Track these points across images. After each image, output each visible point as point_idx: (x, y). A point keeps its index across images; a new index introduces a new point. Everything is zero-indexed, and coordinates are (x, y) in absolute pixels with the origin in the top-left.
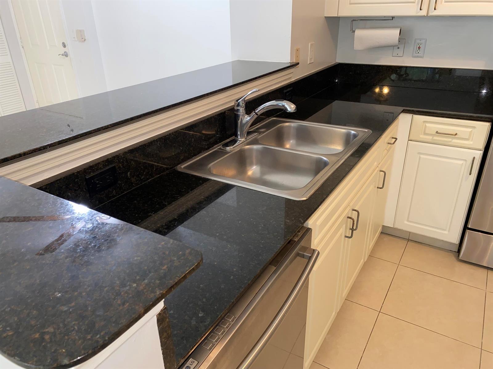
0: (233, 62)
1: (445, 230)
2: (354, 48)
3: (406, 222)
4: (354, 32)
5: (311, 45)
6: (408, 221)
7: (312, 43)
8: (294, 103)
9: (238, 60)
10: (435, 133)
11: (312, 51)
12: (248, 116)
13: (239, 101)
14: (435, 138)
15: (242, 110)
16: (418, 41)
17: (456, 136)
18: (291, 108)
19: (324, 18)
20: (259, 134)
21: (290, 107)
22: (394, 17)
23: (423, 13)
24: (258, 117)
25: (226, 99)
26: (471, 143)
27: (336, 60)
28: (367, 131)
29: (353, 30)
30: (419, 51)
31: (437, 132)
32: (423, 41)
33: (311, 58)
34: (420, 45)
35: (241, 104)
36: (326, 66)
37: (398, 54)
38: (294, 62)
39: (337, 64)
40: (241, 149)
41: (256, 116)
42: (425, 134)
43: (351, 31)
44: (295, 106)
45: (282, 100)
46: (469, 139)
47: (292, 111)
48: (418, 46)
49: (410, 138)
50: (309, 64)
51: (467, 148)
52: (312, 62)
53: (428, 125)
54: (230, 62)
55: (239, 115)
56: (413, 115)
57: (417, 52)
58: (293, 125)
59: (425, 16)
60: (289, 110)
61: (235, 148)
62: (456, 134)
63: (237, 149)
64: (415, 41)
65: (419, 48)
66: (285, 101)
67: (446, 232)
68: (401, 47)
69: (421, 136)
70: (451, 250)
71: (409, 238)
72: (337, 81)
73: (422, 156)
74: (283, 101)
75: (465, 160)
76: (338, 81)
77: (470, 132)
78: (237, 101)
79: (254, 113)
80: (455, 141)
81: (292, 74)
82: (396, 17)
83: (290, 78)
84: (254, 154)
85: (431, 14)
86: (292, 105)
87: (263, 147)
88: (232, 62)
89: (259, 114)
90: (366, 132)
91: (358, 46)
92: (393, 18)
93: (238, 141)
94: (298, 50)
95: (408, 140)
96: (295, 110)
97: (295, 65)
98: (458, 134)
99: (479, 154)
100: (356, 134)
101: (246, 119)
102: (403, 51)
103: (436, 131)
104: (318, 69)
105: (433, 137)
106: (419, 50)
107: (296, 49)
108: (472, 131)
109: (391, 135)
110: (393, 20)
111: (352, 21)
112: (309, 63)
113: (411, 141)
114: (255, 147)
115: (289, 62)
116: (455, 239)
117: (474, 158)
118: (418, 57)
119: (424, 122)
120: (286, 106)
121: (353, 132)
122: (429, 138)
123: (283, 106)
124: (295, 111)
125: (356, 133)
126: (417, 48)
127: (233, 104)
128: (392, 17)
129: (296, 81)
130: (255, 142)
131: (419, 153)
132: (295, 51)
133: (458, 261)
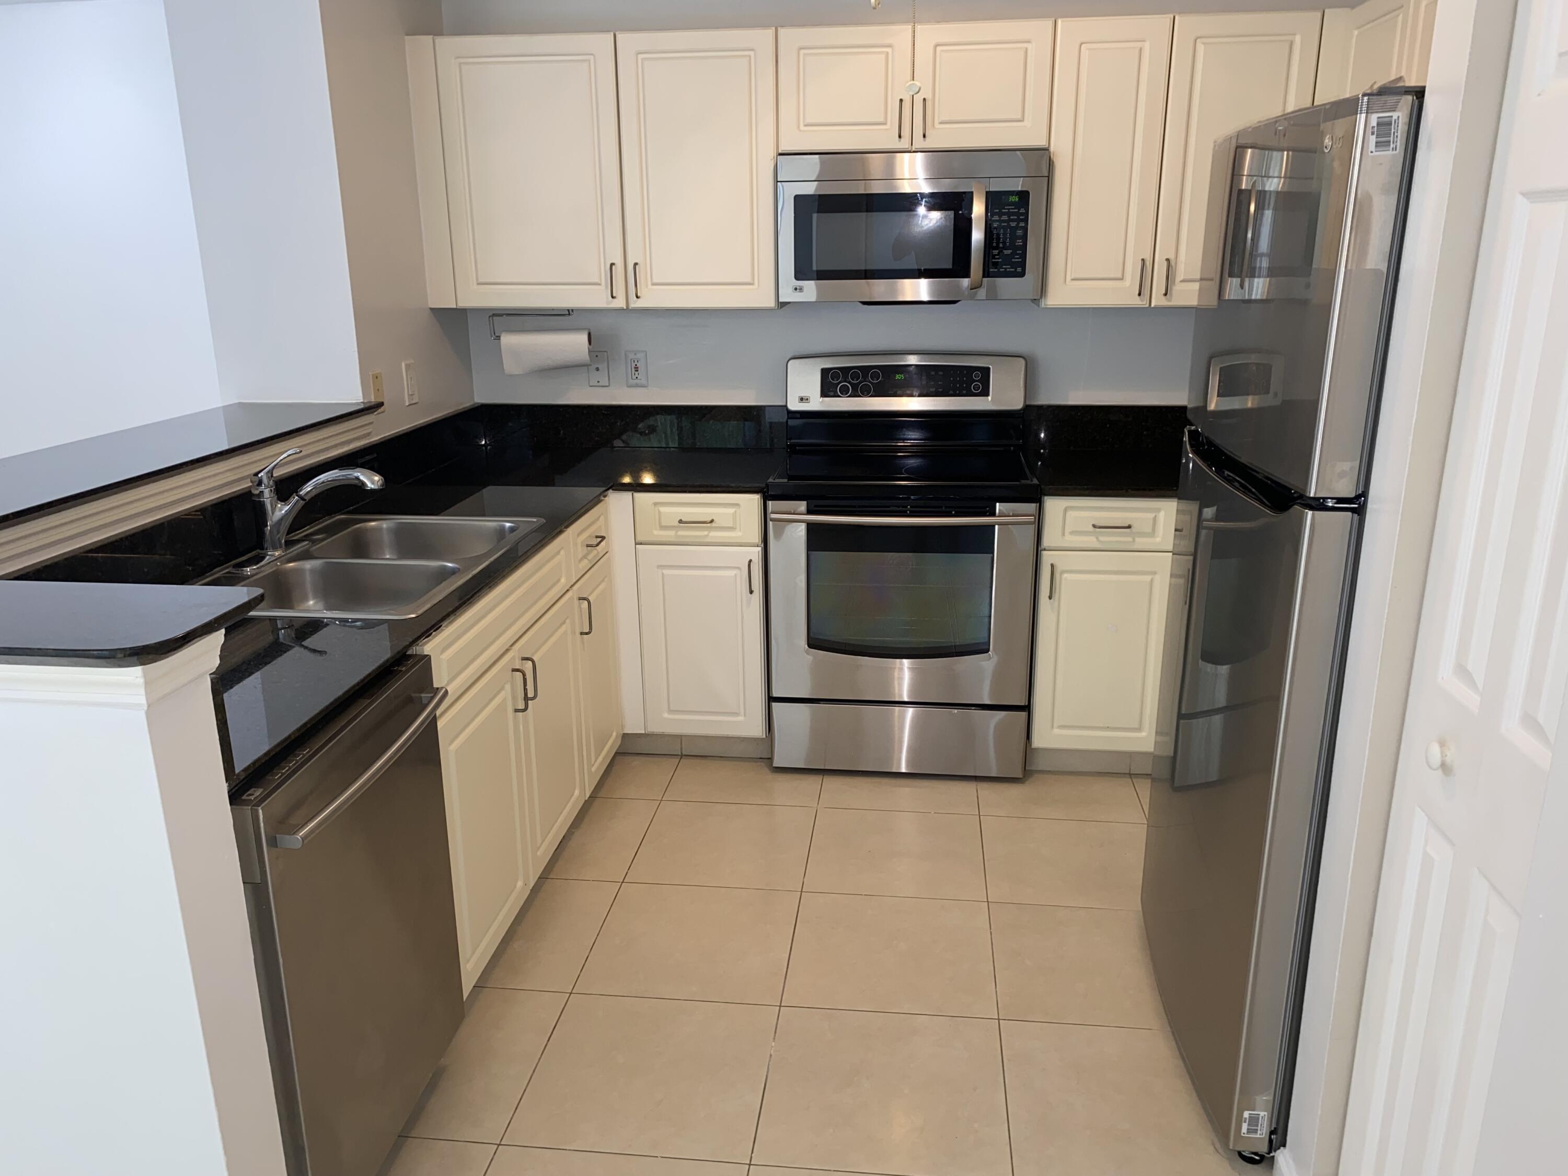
0: (226, 408)
1: (737, 714)
2: (506, 372)
3: (666, 715)
4: (498, 338)
5: (408, 366)
6: (670, 711)
7: (408, 362)
8: (378, 472)
9: (240, 403)
10: (677, 524)
11: (411, 378)
12: (283, 503)
13: (260, 475)
14: (680, 533)
15: (268, 495)
16: (631, 356)
17: (713, 525)
18: (373, 483)
19: (429, 310)
20: (312, 544)
21: (372, 481)
22: (572, 310)
23: (620, 303)
24: (305, 503)
25: (228, 474)
26: (740, 534)
27: (474, 399)
28: (535, 520)
29: (497, 334)
30: (636, 375)
31: (681, 521)
32: (639, 356)
33: (410, 393)
34: (636, 363)
35: (265, 480)
36: (450, 411)
37: (598, 382)
38: (373, 400)
39: (476, 405)
40: (278, 569)
41: (302, 502)
42: (663, 528)
43: (492, 337)
44: (381, 477)
45: (352, 467)
46: (736, 528)
47: (376, 487)
48: (634, 366)
49: (639, 539)
50: (409, 405)
51: (735, 544)
52: (414, 402)
53: (663, 509)
54: (220, 407)
55: (262, 503)
56: (633, 494)
57: (635, 378)
58: (385, 525)
59: (624, 309)
60: (370, 485)
61: (263, 569)
62: (712, 521)
63: (268, 570)
64: (625, 355)
65: (637, 369)
66: (358, 469)
67: (741, 718)
68: (603, 366)
69: (656, 532)
70: (761, 758)
71: (682, 753)
72: (483, 442)
73: (666, 572)
74: (355, 469)
75: (738, 568)
76: (486, 442)
77: (733, 514)
78: (256, 474)
79: (296, 497)
80: (715, 535)
81: (371, 426)
82: (576, 309)
83: (369, 434)
84: (308, 578)
85: (632, 305)
86: (376, 476)
87: (326, 562)
88: (224, 407)
89: (307, 498)
90: (535, 522)
91: (510, 366)
92: (569, 312)
93: (268, 557)
94: (377, 378)
95: (636, 544)
96: (383, 486)
97: (374, 408)
98: (715, 520)
99: (756, 553)
100: (514, 527)
101: (279, 511)
102: (607, 376)
103: (678, 520)
104: (434, 417)
105: (677, 532)
106: (637, 373)
107: (373, 375)
108: (735, 512)
109: (592, 531)
110: (570, 317)
111: (490, 317)
112: (407, 404)
113: (641, 544)
114: (308, 565)
115: (362, 401)
116: (757, 729)
117: (750, 561)
118: (637, 386)
119: (656, 504)
120: (362, 478)
121: (508, 525)
122: (670, 535)
123: (357, 478)
124: (381, 488)
125: (513, 525)
126: (633, 370)
127: (246, 484)
128: (568, 310)
129: (383, 440)
130: (306, 556)
131: (659, 567)
132: (369, 377)
133: (772, 772)
